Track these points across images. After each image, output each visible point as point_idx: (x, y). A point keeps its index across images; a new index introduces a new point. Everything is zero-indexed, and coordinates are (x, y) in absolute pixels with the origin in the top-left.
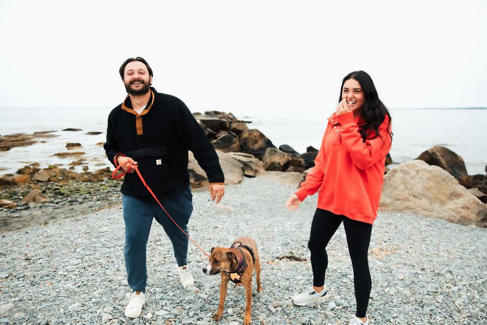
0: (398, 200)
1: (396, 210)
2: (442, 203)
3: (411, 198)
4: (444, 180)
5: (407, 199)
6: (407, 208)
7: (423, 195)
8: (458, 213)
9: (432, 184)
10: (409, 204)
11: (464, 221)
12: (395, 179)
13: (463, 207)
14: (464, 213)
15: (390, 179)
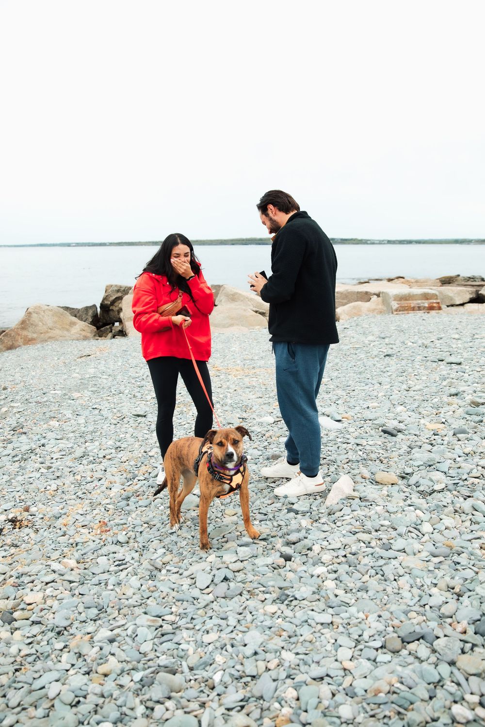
0: (41, 333)
1: (43, 341)
2: (68, 330)
3: (49, 330)
4: (62, 315)
5: (47, 332)
6: (50, 338)
7: (55, 327)
8: (81, 334)
9: (56, 319)
10: (50, 335)
11: (85, 338)
12: (33, 319)
13: (81, 330)
14: (84, 333)
15: (29, 320)
